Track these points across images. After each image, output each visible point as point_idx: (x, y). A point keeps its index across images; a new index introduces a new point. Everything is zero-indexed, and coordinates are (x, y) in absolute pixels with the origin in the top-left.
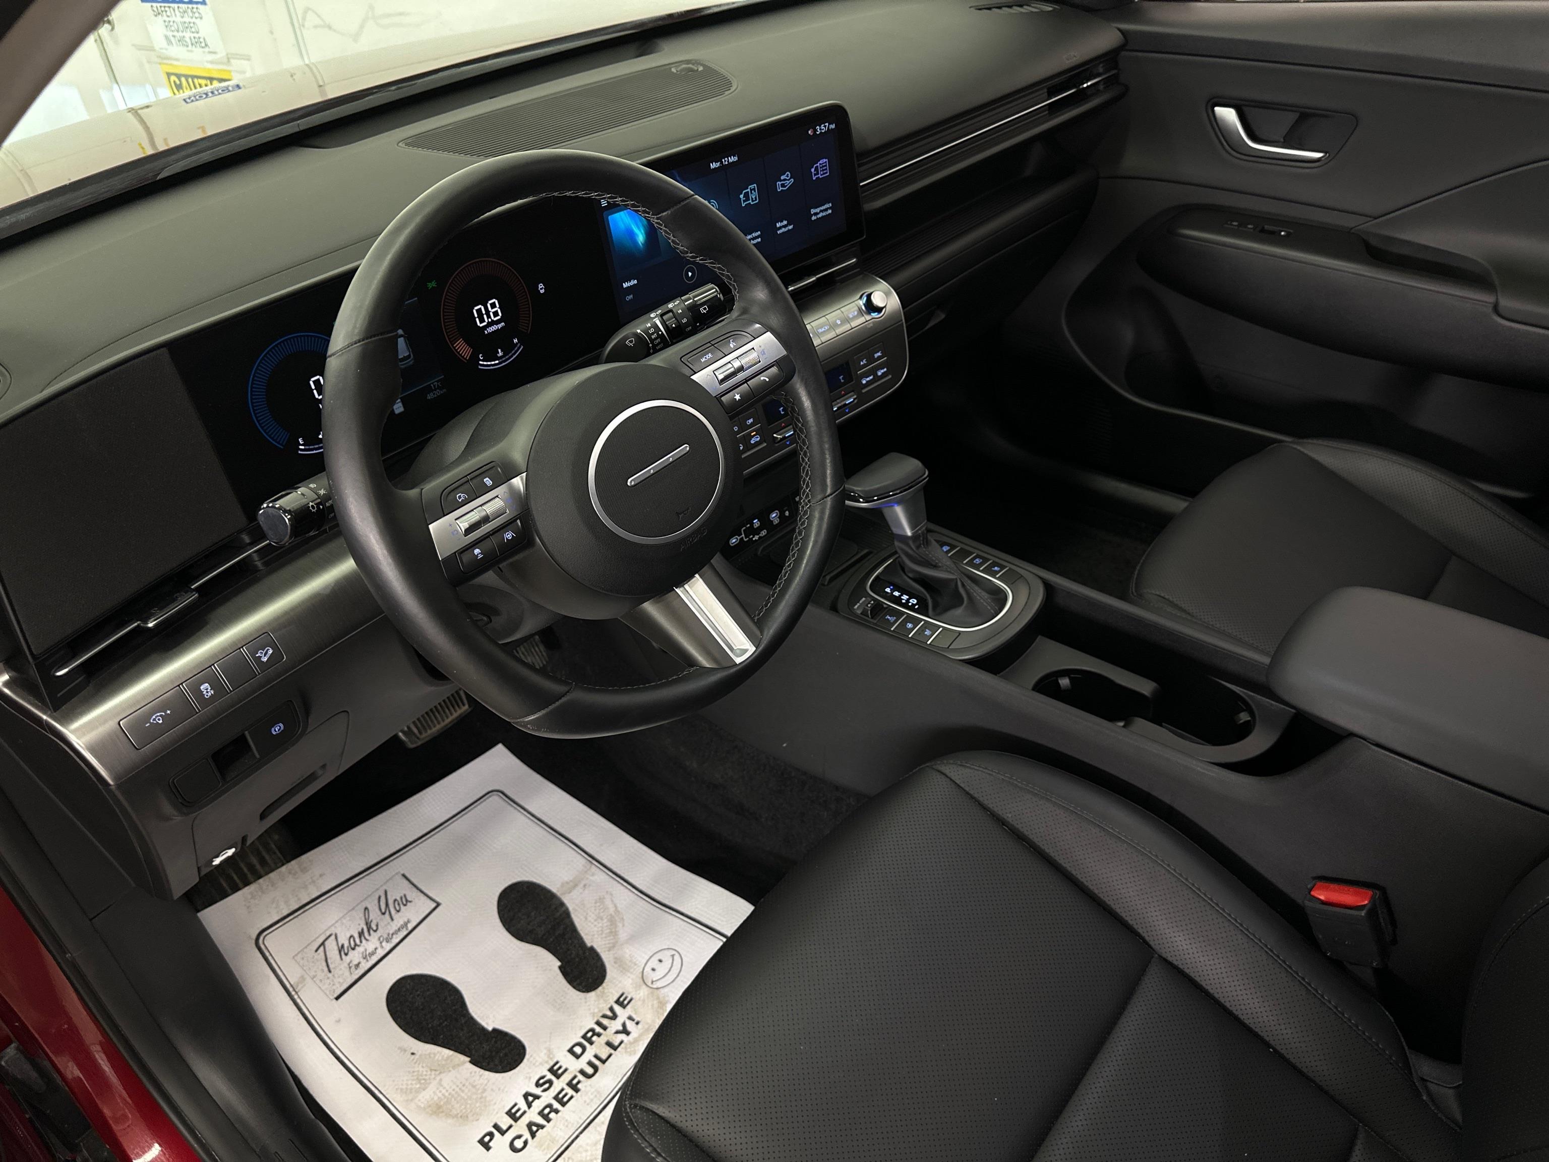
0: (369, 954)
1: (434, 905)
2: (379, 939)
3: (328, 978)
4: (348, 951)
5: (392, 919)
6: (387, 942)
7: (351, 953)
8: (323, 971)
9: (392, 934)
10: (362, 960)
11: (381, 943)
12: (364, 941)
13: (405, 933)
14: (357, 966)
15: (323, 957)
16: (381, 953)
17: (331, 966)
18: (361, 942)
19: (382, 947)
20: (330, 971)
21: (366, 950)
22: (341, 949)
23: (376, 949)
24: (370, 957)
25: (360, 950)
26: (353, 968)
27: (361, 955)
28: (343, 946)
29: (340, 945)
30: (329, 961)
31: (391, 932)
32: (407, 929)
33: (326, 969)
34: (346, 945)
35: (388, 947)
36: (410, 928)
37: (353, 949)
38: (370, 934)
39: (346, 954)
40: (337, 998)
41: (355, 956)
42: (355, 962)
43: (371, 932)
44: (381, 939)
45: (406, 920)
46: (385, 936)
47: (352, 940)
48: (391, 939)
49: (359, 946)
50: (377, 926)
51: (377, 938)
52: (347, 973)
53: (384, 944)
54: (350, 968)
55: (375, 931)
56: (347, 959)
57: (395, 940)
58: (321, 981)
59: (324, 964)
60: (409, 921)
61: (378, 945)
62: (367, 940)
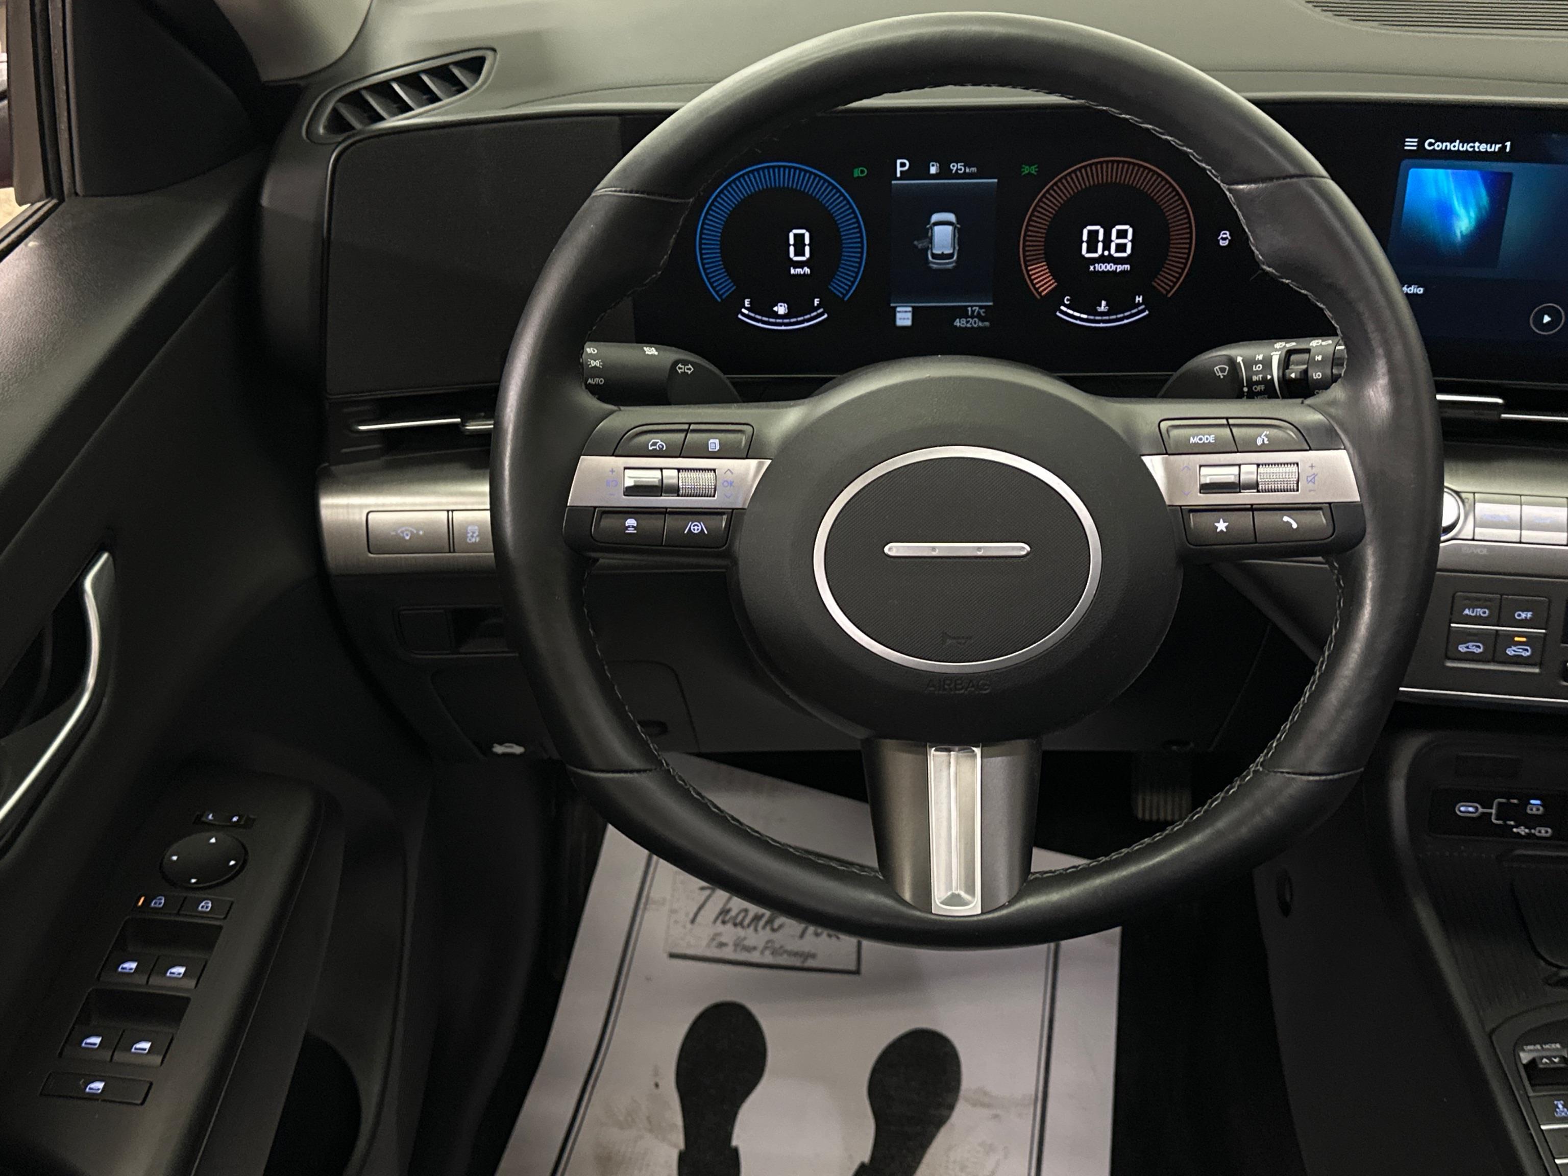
0: (743, 945)
1: (852, 967)
2: (768, 942)
3: (684, 927)
4: (728, 921)
5: (802, 936)
6: (772, 953)
7: (729, 926)
8: (687, 914)
9: (786, 952)
10: (731, 944)
11: (766, 948)
12: (752, 928)
13: (797, 962)
14: (722, 945)
15: (701, 902)
16: (755, 957)
17: (699, 919)
18: (749, 926)
19: (762, 953)
20: (693, 921)
21: (745, 938)
22: (725, 911)
23: (755, 948)
24: (741, 950)
25: (740, 932)
26: (715, 943)
27: (735, 938)
28: (728, 911)
29: (728, 907)
30: (702, 912)
31: (789, 948)
32: (803, 962)
33: (691, 916)
34: (733, 913)
35: (768, 959)
36: (810, 963)
37: (735, 925)
38: (764, 927)
39: (724, 922)
40: (672, 956)
41: (729, 933)
42: (723, 939)
43: (768, 928)
44: (770, 945)
45: (813, 951)
46: (777, 946)
47: (742, 914)
48: (781, 955)
49: (743, 927)
50: (781, 927)
51: (766, 939)
52: (704, 943)
53: (767, 952)
54: (713, 939)
55: (773, 930)
56: (720, 928)
57: (783, 960)
58: (676, 922)
59: (695, 909)
60: (813, 956)
61: (761, 945)
62: (756, 930)
